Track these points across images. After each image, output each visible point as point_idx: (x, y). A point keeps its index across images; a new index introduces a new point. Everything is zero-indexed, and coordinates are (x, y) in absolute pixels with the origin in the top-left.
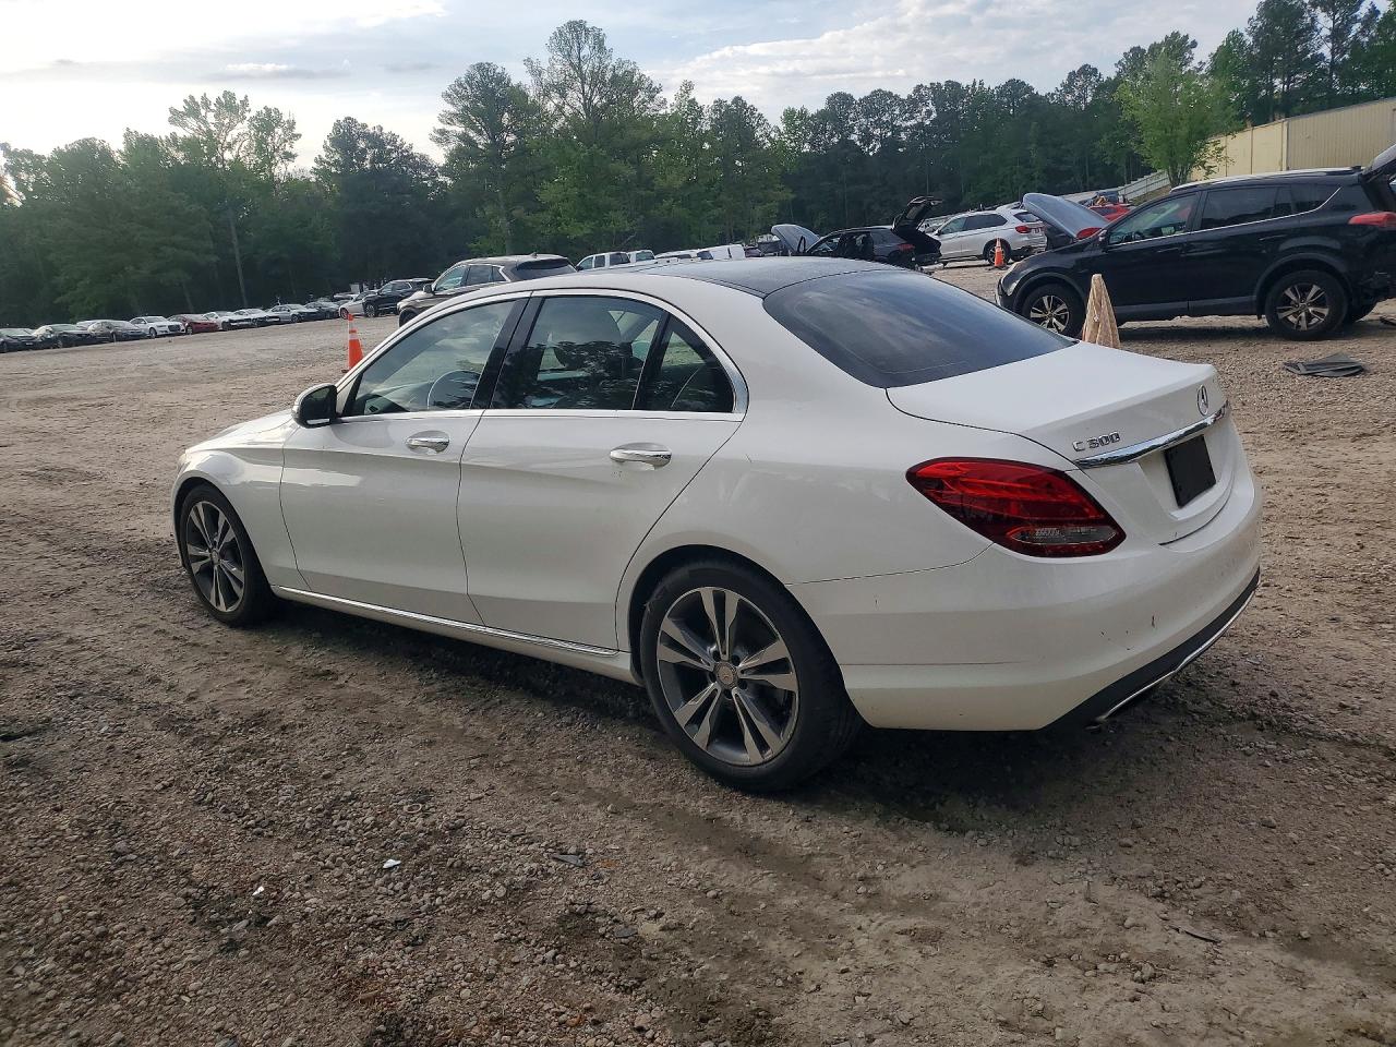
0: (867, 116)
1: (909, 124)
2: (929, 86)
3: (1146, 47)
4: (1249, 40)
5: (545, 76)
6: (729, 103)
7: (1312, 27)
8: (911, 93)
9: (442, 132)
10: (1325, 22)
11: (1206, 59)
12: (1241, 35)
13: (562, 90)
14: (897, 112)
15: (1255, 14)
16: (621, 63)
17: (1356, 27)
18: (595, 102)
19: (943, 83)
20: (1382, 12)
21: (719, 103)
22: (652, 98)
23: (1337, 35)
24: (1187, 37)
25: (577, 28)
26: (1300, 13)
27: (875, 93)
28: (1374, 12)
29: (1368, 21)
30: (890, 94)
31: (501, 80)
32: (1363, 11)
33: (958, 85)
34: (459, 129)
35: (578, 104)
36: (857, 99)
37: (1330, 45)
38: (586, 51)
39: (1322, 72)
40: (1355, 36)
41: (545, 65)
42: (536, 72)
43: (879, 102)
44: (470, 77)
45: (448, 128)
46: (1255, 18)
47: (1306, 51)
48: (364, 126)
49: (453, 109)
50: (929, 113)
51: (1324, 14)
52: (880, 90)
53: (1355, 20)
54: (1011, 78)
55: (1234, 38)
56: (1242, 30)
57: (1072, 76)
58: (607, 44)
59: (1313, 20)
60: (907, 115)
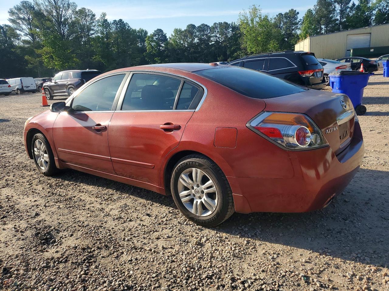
0: (200, 32)
2: (218, 23)
3: (283, 13)
4: (314, 12)
8: (213, 25)
12: (312, 10)
14: (209, 31)
17: (348, 10)
19: (223, 23)
20: (356, 5)
23: (342, 12)
26: (330, 4)
27: (202, 25)
28: (354, 5)
29: (352, 8)
30: (207, 25)
32: (350, 5)
33: (227, 23)
36: (197, 26)
39: (337, 24)
40: (348, 13)
43: (203, 28)
46: (316, 5)
51: (338, 5)
53: (348, 7)
55: (310, 11)
56: (312, 9)
59: (335, 7)
60: (212, 32)
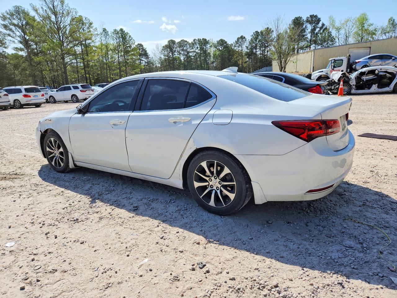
0: (179, 47)
1: (193, 50)
2: (197, 39)
3: (259, 31)
8: (192, 41)
14: (188, 47)
15: (291, 23)
19: (201, 39)
23: (313, 31)
26: (303, 24)
27: (182, 41)
28: (323, 25)
29: (321, 28)
30: (186, 41)
32: (320, 25)
33: (206, 39)
37: (310, 34)
40: (317, 32)
43: (182, 44)
47: (304, 36)
50: (197, 48)
51: (309, 25)
52: (183, 40)
54: (221, 39)
57: (238, 39)
59: (306, 26)
60: (191, 48)
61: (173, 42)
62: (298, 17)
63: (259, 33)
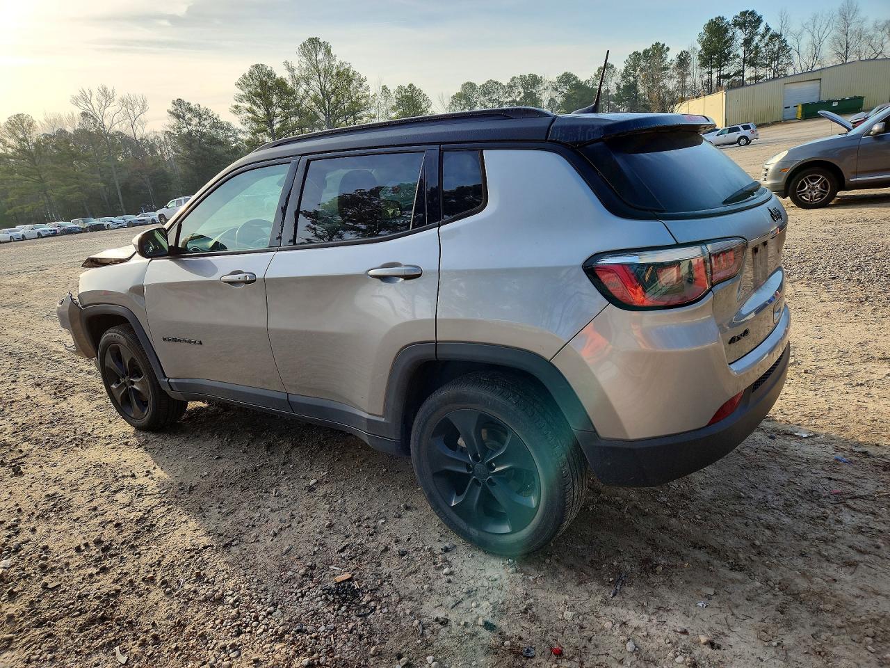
0: (484, 95)
1: (508, 100)
2: (519, 77)
3: (641, 51)
5: (297, 72)
6: (406, 87)
7: (732, 39)
8: (509, 81)
9: (236, 107)
10: (740, 36)
11: (675, 58)
13: (307, 80)
14: (501, 93)
15: (703, 32)
16: (342, 64)
17: (757, 39)
18: (327, 87)
19: (527, 75)
21: (401, 87)
22: (361, 85)
23: (747, 42)
24: (664, 45)
25: (314, 41)
26: (726, 31)
27: (488, 82)
28: (768, 29)
29: (764, 35)
30: (497, 83)
31: (270, 75)
32: (761, 29)
33: (535, 76)
34: (247, 105)
35: (317, 89)
36: (478, 86)
37: (743, 48)
38: (320, 57)
40: (757, 44)
41: (296, 65)
42: (291, 70)
43: (491, 87)
44: (251, 73)
45: (240, 104)
47: (730, 52)
48: (189, 104)
49: (242, 93)
50: (520, 93)
51: (740, 31)
52: (491, 80)
53: (757, 34)
54: (566, 71)
57: (600, 70)
58: (333, 52)
59: (733, 34)
60: (507, 95)
61: (471, 86)
62: (716, 18)
63: (640, 54)
